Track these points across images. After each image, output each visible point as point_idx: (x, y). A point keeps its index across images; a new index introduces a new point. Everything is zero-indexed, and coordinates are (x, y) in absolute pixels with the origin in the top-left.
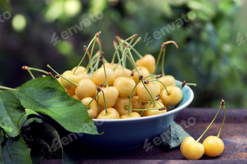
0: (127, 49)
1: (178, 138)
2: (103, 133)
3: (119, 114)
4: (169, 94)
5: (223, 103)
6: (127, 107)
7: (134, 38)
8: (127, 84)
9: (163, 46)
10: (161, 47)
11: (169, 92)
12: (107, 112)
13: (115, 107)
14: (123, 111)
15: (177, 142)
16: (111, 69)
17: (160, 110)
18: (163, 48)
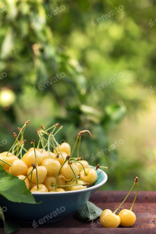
0: (51, 136)
1: (95, 212)
2: (41, 202)
3: (48, 190)
4: (86, 175)
5: (137, 179)
6: (53, 185)
7: (57, 126)
8: (54, 165)
9: (79, 134)
10: (77, 135)
11: (86, 173)
12: (38, 187)
13: (44, 183)
14: (50, 187)
15: (94, 216)
16: (39, 152)
17: (83, 185)
18: (80, 136)
